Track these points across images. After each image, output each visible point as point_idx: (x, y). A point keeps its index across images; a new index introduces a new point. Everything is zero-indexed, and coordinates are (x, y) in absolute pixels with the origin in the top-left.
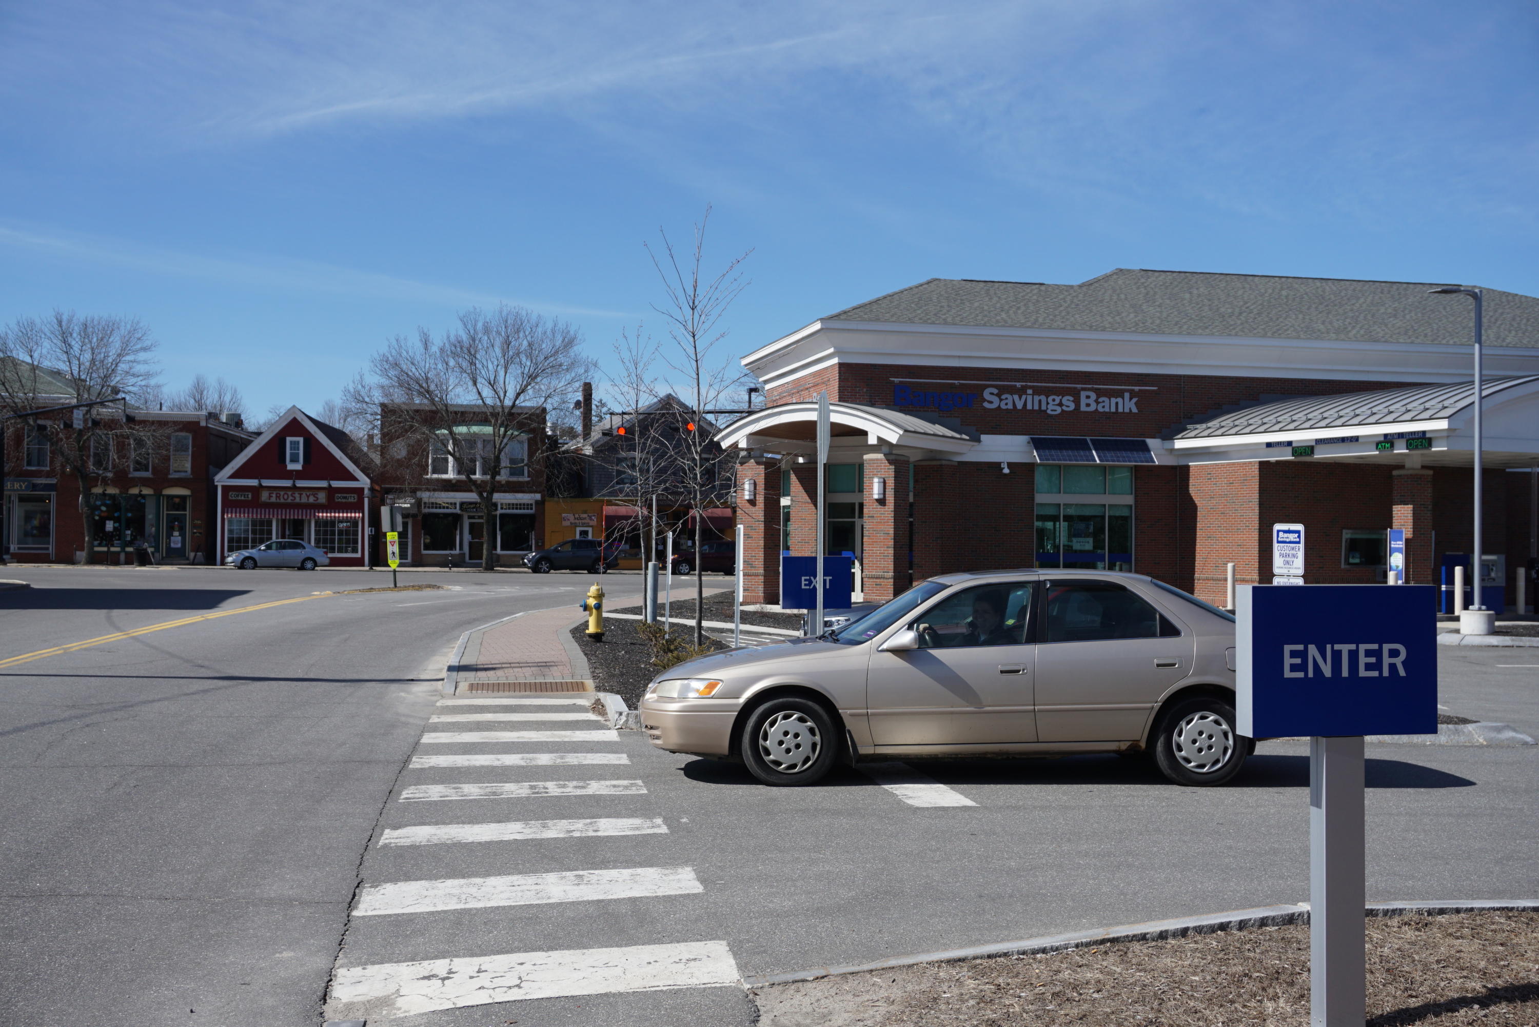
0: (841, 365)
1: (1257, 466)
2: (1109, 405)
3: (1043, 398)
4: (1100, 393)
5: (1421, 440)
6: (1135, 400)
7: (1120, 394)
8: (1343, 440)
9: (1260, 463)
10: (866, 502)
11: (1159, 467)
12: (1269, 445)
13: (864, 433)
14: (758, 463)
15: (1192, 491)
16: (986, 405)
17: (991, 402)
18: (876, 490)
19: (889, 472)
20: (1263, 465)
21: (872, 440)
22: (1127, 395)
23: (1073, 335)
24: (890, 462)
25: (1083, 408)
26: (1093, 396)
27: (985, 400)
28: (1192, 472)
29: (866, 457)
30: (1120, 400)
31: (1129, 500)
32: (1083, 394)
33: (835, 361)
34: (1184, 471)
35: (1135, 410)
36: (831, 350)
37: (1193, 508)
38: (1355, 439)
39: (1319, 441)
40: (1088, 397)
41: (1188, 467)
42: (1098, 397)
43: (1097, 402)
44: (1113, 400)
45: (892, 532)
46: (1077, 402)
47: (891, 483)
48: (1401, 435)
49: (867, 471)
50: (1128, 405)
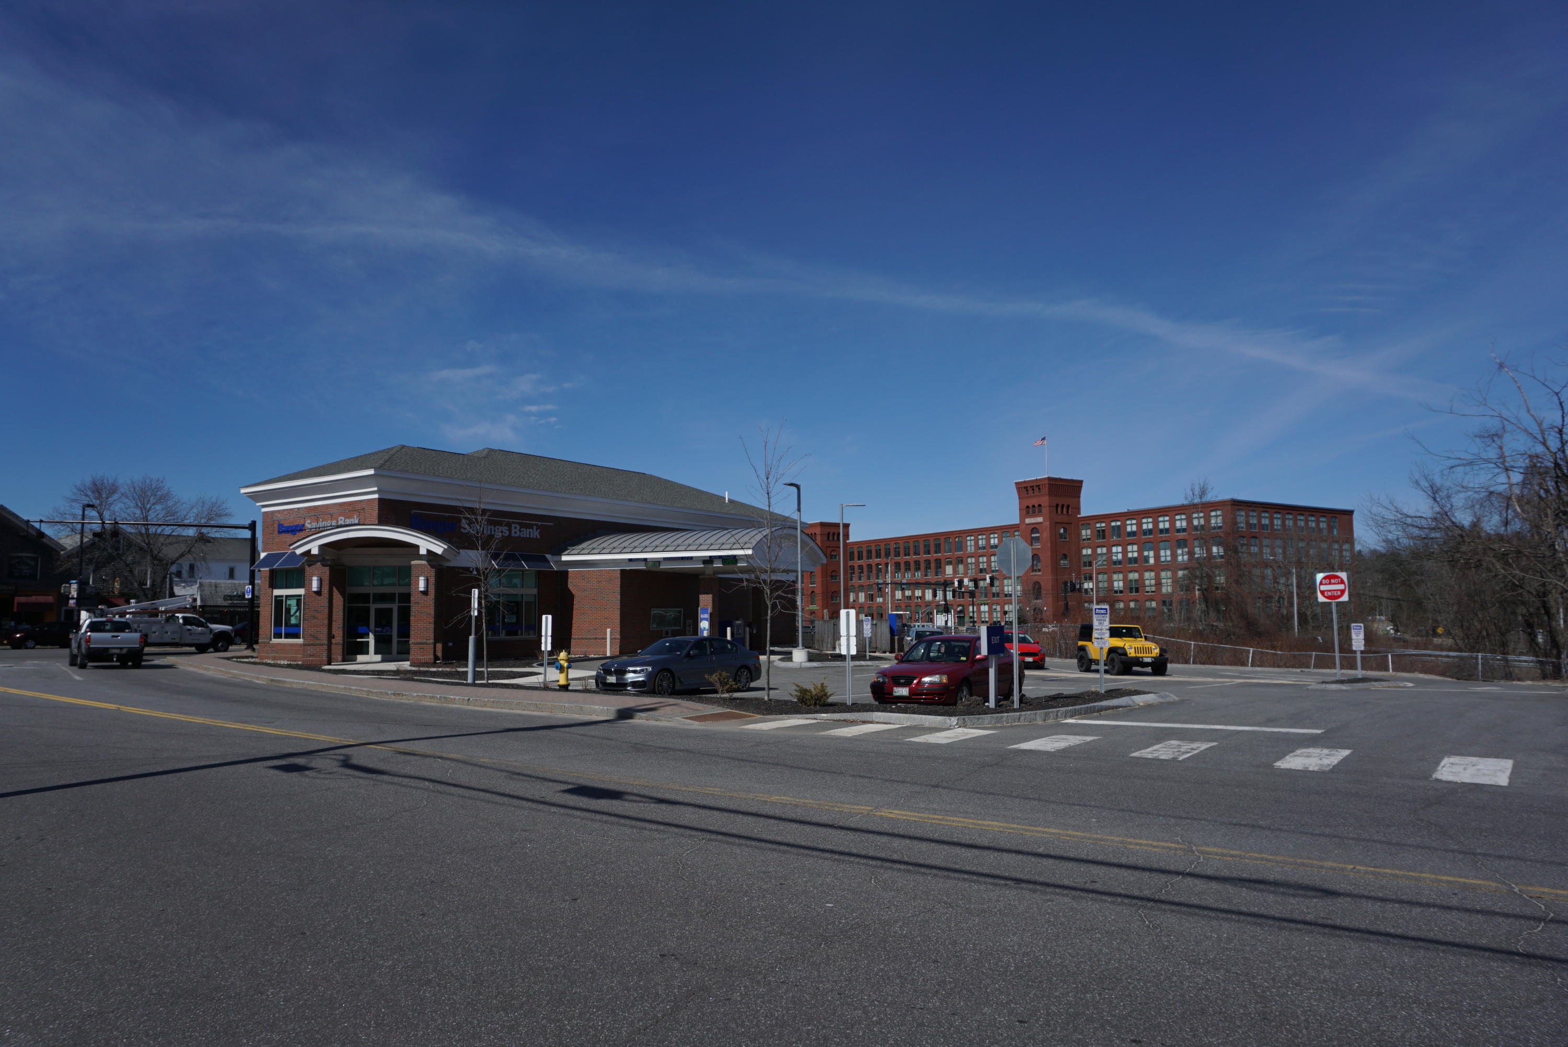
0: (380, 499)
1: (619, 572)
2: (526, 533)
3: (493, 527)
4: (522, 525)
5: (731, 560)
6: (539, 531)
7: (530, 526)
8: (683, 558)
9: (621, 570)
10: (413, 592)
11: (557, 572)
12: (630, 560)
13: (417, 547)
14: (324, 565)
15: (570, 586)
16: (462, 530)
17: (465, 529)
18: (422, 585)
19: (432, 573)
20: (622, 571)
21: (423, 551)
22: (535, 527)
23: (514, 489)
24: (432, 567)
25: (513, 535)
26: (518, 527)
27: (461, 527)
28: (570, 575)
29: (413, 563)
30: (531, 530)
31: (534, 591)
32: (513, 526)
33: (376, 496)
34: (566, 573)
35: (539, 537)
36: (375, 489)
37: (572, 596)
38: (691, 558)
39: (665, 559)
40: (516, 528)
41: (567, 572)
42: (521, 528)
43: (520, 531)
44: (528, 530)
45: (432, 613)
46: (510, 531)
47: (432, 580)
48: (720, 557)
49: (414, 572)
50: (535, 534)
